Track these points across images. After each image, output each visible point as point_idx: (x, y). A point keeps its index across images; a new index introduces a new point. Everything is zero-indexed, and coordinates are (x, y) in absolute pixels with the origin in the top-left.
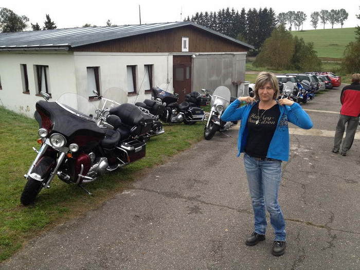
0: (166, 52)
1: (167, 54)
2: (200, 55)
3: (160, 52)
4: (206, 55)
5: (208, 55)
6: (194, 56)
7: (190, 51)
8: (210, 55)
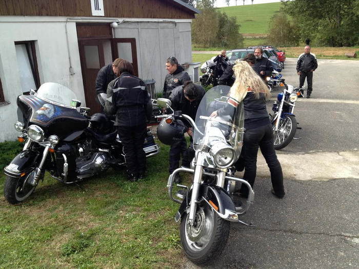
0: (60, 15)
1: (63, 19)
2: (124, 22)
3: (47, 15)
4: (135, 22)
5: (138, 22)
6: (115, 24)
7: (107, 15)
8: (141, 22)
